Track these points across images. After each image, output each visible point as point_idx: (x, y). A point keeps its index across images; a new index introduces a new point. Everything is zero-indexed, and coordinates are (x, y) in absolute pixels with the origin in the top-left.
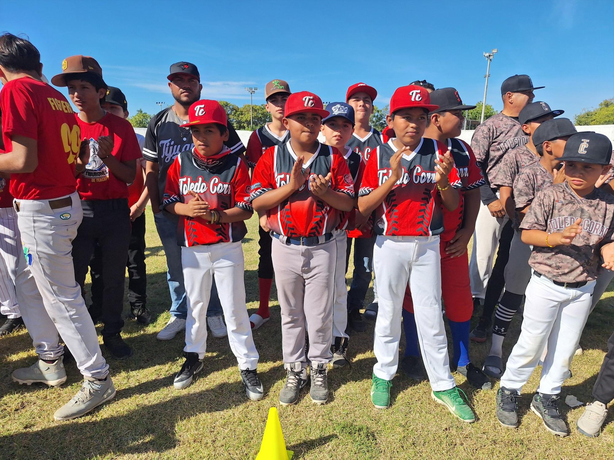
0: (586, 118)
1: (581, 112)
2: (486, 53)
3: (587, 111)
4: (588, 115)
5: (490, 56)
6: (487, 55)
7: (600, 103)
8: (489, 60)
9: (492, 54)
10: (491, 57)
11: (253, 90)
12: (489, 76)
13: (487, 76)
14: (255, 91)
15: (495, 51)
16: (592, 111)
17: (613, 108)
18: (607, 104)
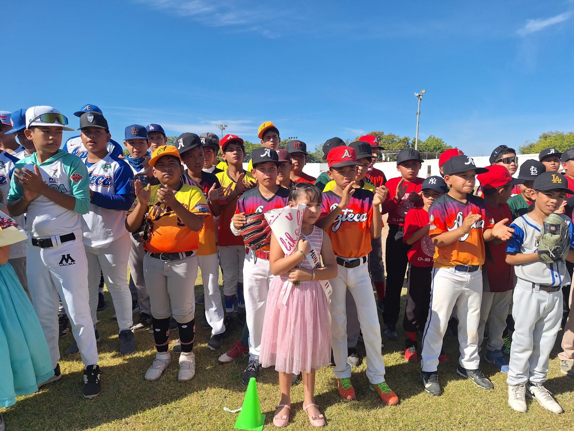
0: (529, 149)
1: (524, 144)
2: (416, 93)
3: (530, 143)
4: (531, 147)
5: (419, 96)
6: (417, 95)
8: (419, 99)
9: (421, 94)
10: (421, 97)
11: (224, 127)
12: (420, 113)
13: (418, 113)
14: (225, 128)
15: (423, 91)
16: (535, 143)
17: (550, 140)
18: (545, 137)
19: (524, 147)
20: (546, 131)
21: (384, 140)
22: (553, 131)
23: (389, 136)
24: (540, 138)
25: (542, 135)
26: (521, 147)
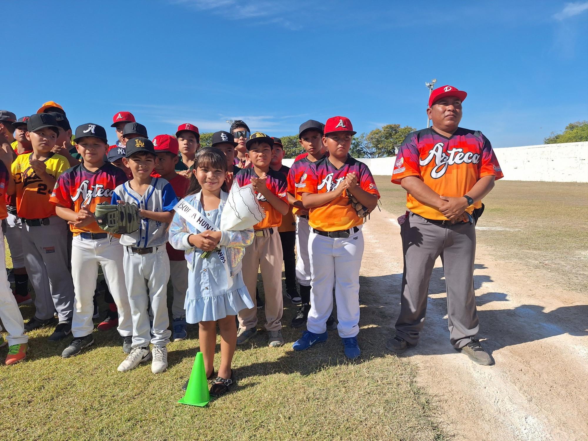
0: (555, 141)
3: (556, 135)
5: (430, 86)
6: (428, 84)
7: (566, 127)
8: (430, 90)
9: (432, 84)
15: (434, 81)
16: (561, 134)
17: (576, 131)
18: (572, 127)
19: (550, 138)
20: (573, 122)
21: (400, 133)
22: (581, 122)
23: (405, 129)
24: (567, 128)
25: (568, 125)
26: (547, 139)
